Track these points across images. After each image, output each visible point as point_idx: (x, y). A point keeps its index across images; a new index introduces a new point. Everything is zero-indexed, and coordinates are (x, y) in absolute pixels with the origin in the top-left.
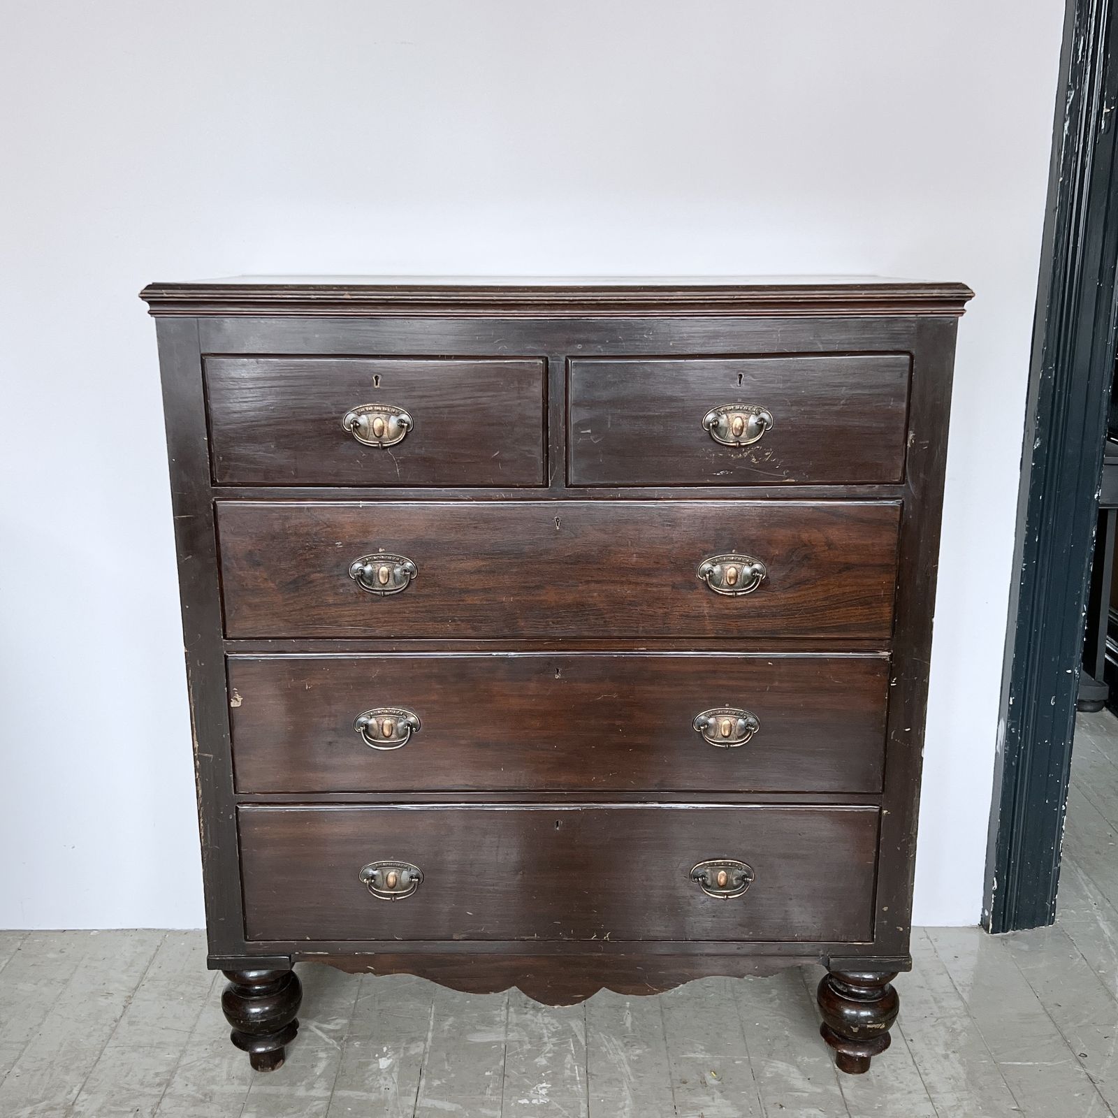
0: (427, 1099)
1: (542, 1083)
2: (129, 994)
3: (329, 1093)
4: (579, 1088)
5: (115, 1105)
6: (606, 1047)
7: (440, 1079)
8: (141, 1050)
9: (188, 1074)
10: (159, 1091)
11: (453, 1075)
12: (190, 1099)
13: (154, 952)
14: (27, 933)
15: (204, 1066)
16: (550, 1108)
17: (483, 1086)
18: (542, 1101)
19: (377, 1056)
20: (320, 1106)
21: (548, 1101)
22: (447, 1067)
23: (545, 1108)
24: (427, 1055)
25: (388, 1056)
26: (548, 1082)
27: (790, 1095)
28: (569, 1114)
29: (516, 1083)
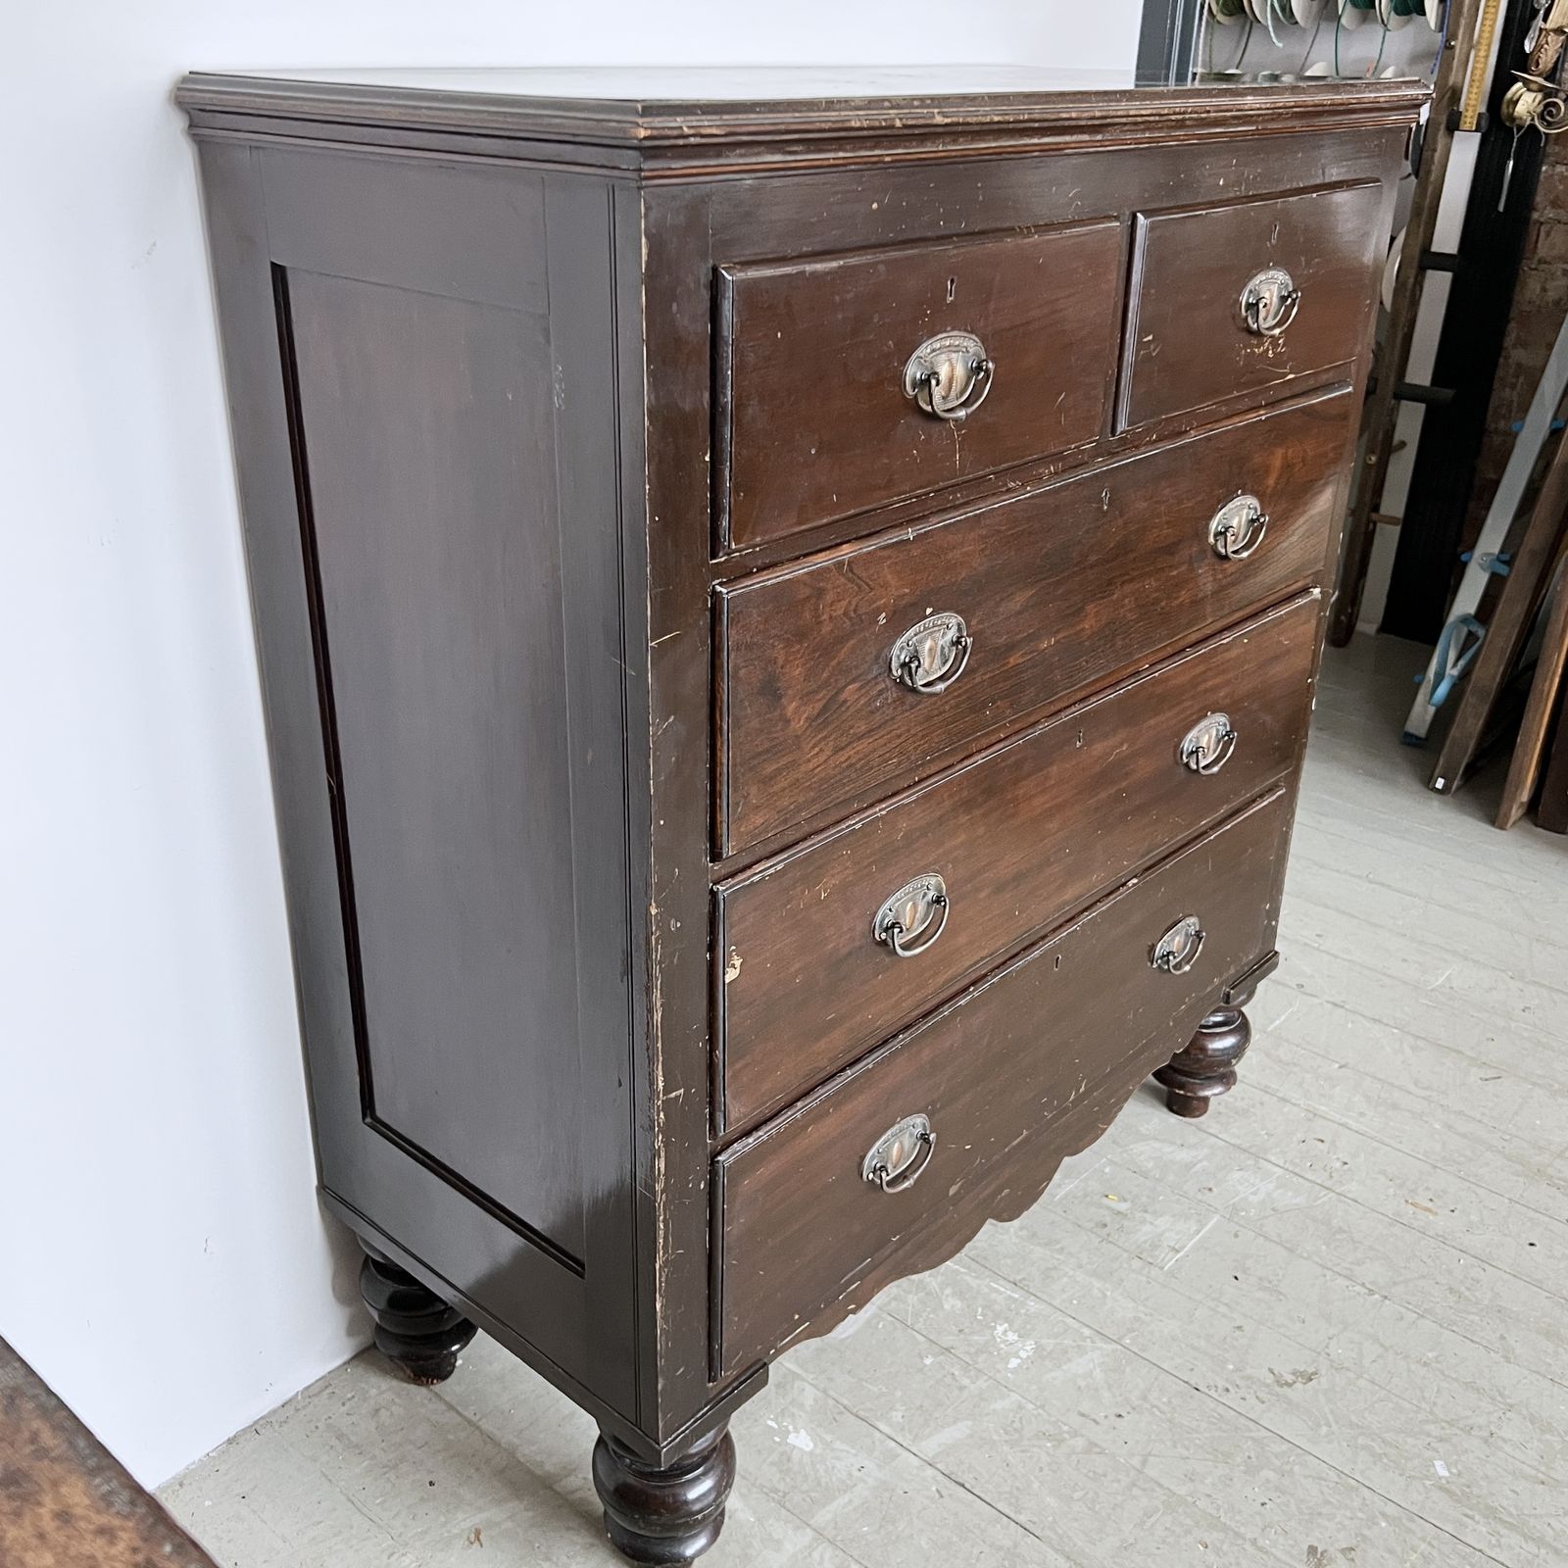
0: (924, 1443)
1: (994, 1328)
3: (808, 1530)
4: (1033, 1305)
7: (893, 1409)
11: (899, 1394)
16: (1048, 1350)
17: (948, 1380)
18: (1028, 1348)
19: (777, 1439)
20: (827, 1556)
21: (1033, 1343)
22: (875, 1389)
23: (1045, 1353)
24: (831, 1393)
25: (791, 1428)
26: (999, 1322)
27: (1195, 1173)
28: (1074, 1341)
29: (972, 1349)
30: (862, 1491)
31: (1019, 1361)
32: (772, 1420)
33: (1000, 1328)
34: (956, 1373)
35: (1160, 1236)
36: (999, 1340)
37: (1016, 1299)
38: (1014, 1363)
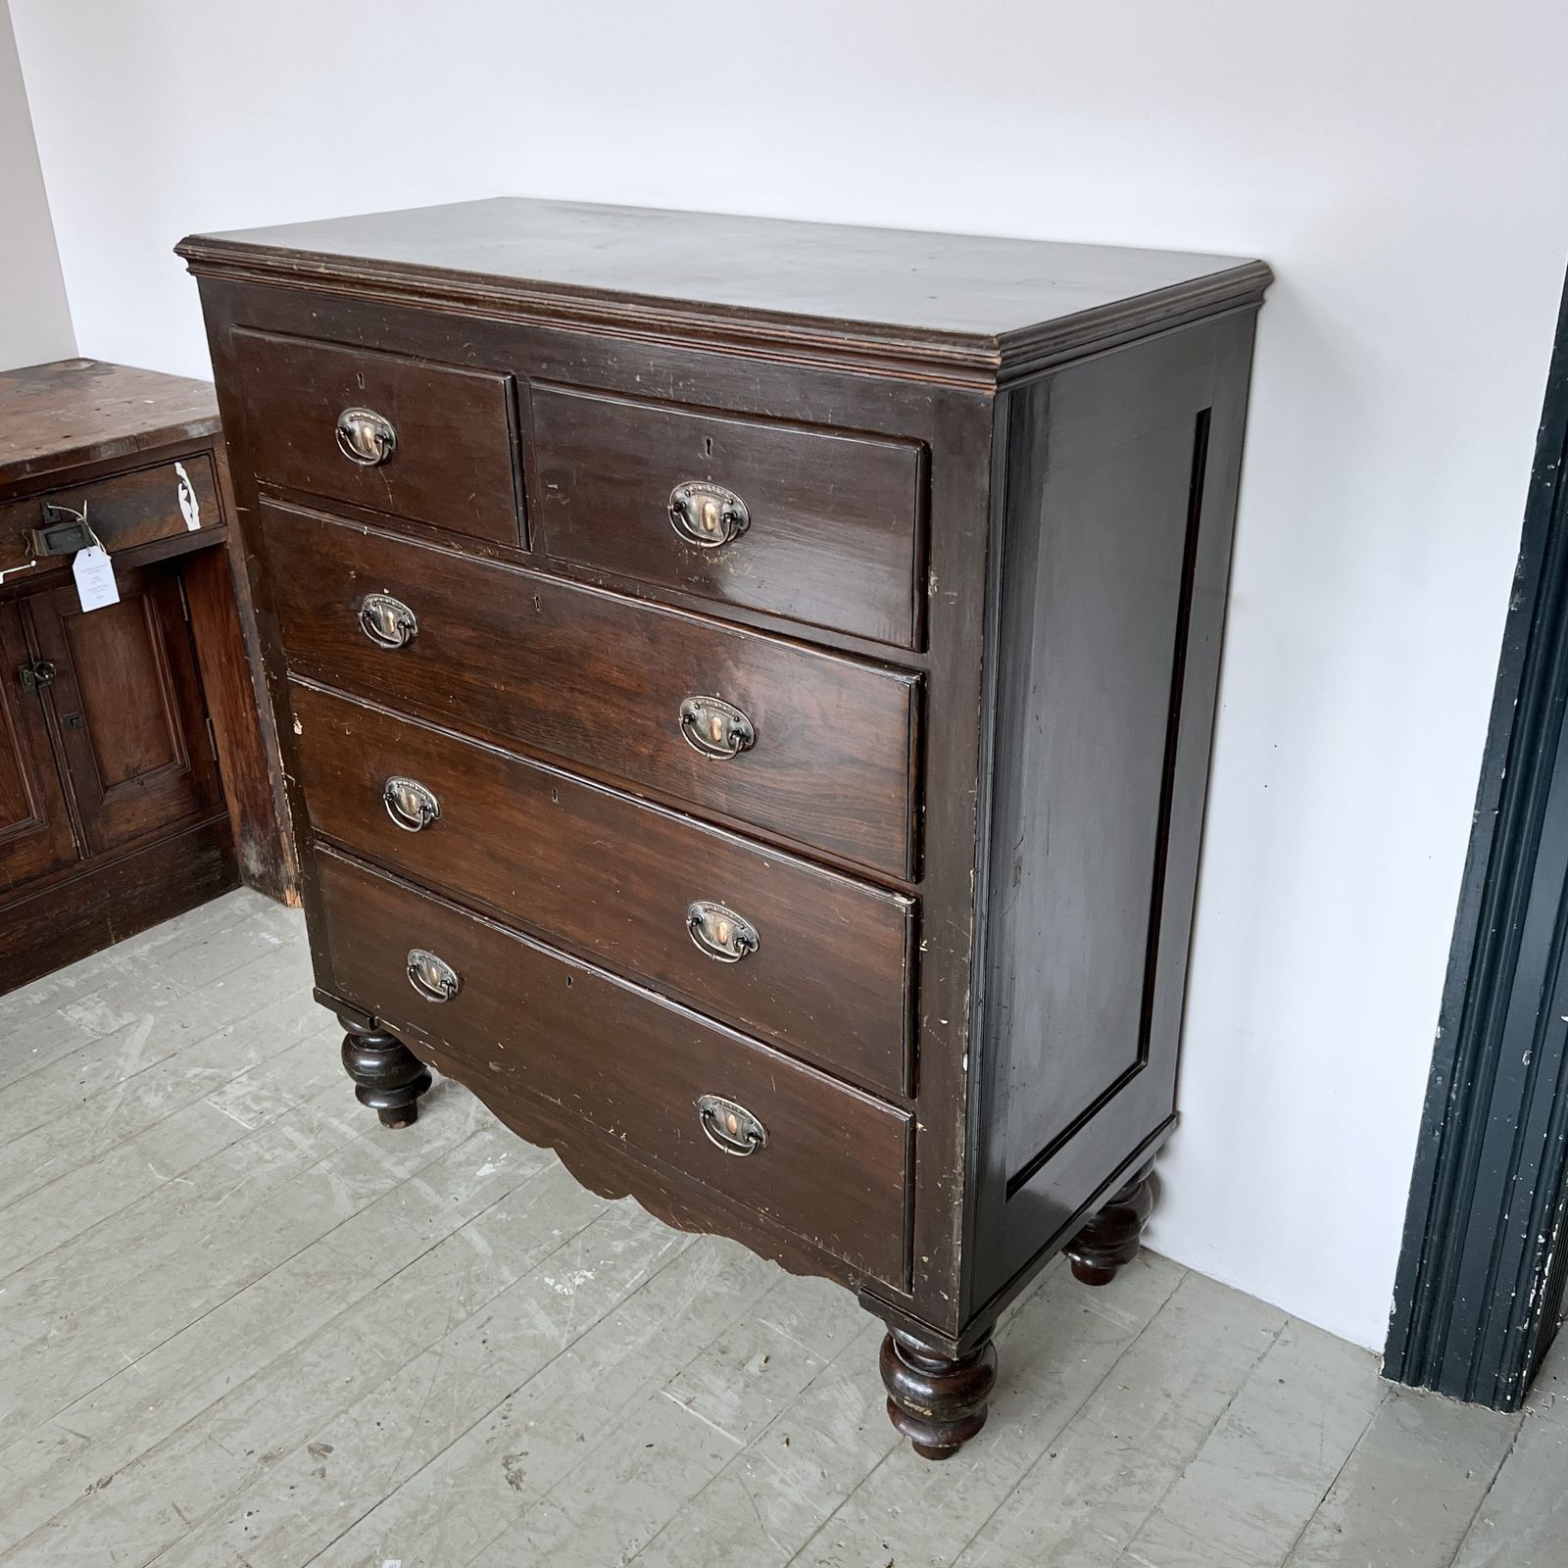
0: (473, 1229)
1: (589, 1270)
3: (408, 1177)
4: (616, 1296)
5: (253, 1099)
7: (509, 1214)
8: (328, 1055)
9: (332, 1097)
10: (295, 1103)
11: (524, 1216)
12: (306, 1122)
18: (565, 1290)
19: (489, 1159)
20: (386, 1186)
21: (572, 1293)
22: (529, 1205)
24: (529, 1182)
25: (498, 1164)
26: (596, 1273)
27: (813, 1433)
28: (571, 1319)
29: (566, 1257)
30: (436, 1200)
31: (551, 1284)
32: (507, 1154)
33: (589, 1274)
34: (542, 1248)
35: (711, 1394)
36: (576, 1273)
37: (624, 1286)
38: (550, 1282)
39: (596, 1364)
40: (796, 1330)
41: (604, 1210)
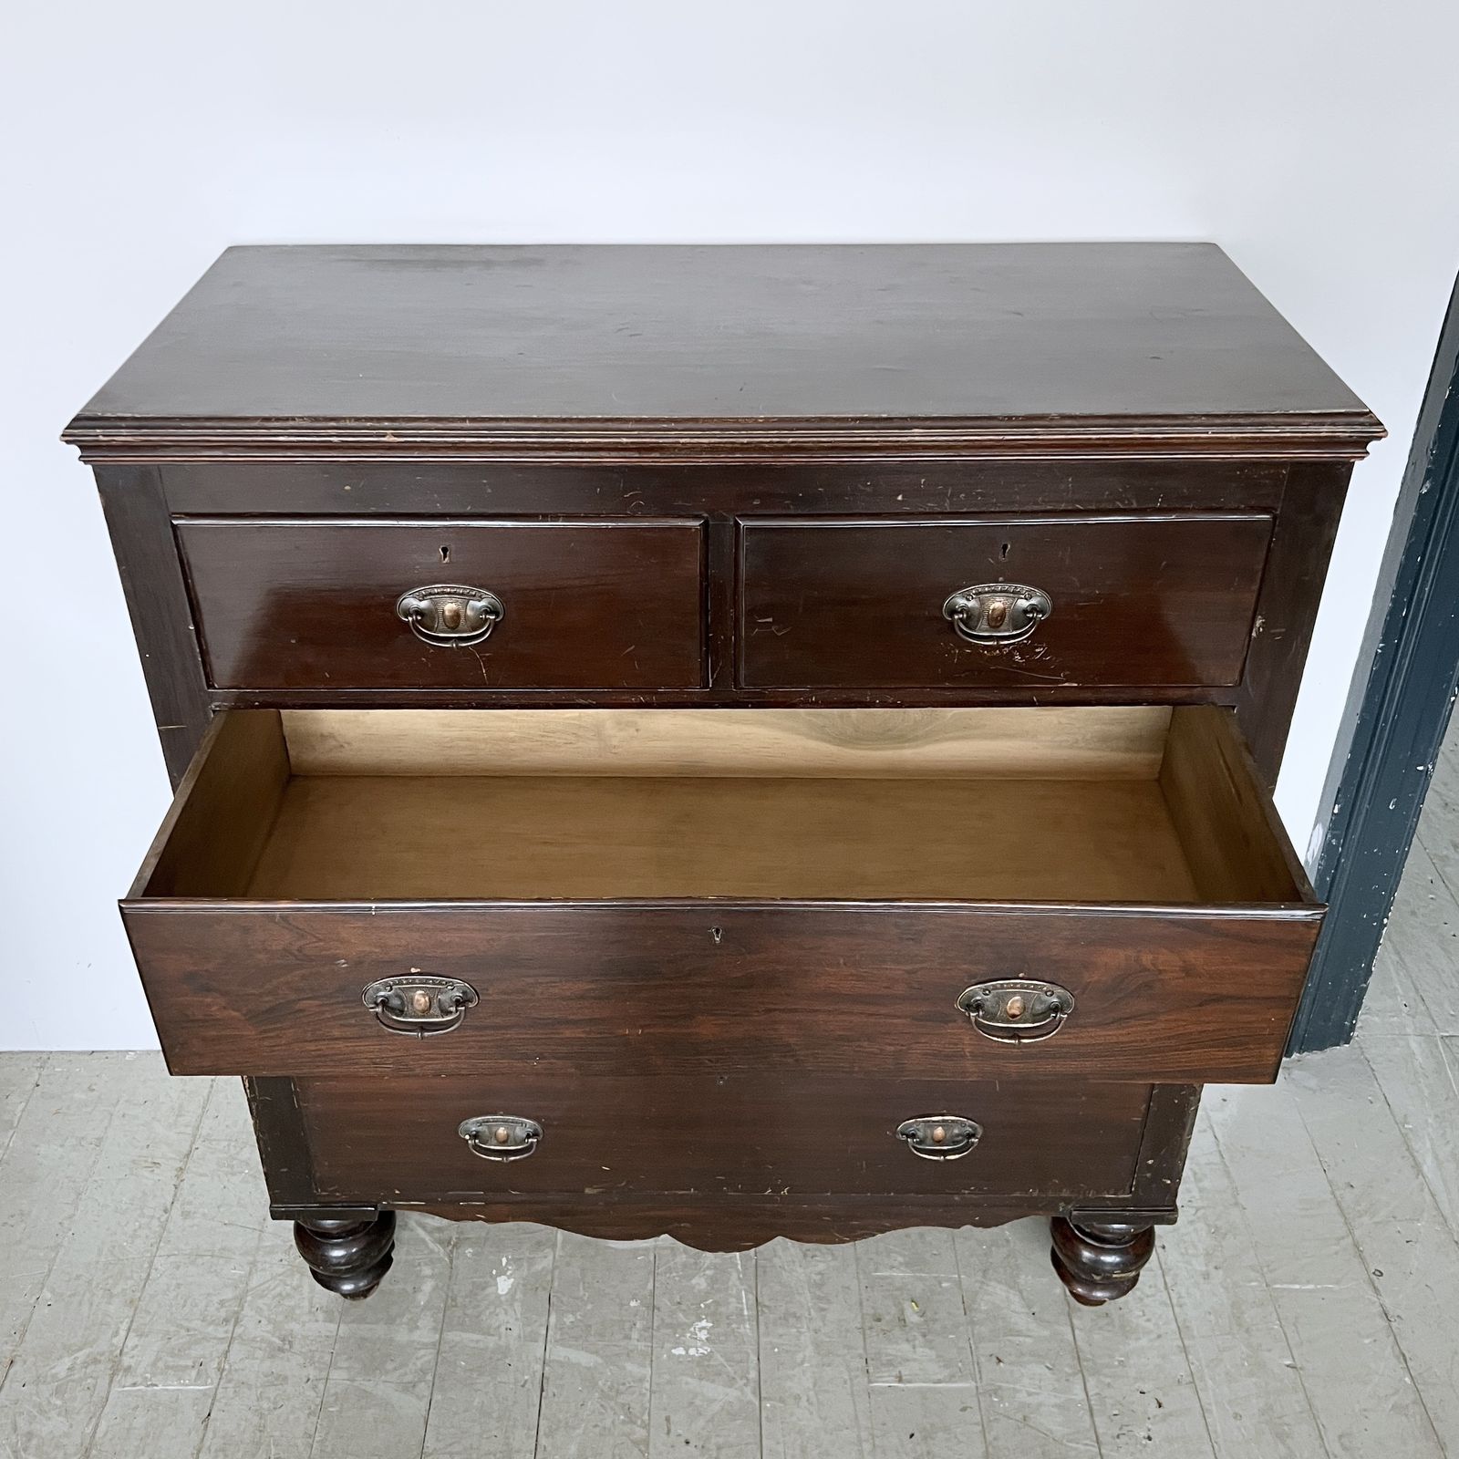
0: (559, 1348)
1: (701, 1320)
2: (181, 1165)
3: (437, 1336)
4: (747, 1328)
5: (172, 1355)
6: (780, 1258)
7: (573, 1313)
8: (200, 1261)
9: (260, 1302)
10: (226, 1332)
11: (590, 1307)
12: (264, 1345)
13: (207, 1091)
14: (45, 1057)
15: (278, 1289)
16: (712, 1363)
17: (627, 1325)
18: (701, 1350)
19: (494, 1272)
20: (426, 1359)
21: (709, 1350)
22: (582, 1293)
23: (706, 1363)
24: (557, 1272)
25: (509, 1273)
26: (709, 1318)
27: (1009, 1341)
28: (735, 1373)
29: (668, 1320)
30: (491, 1342)
31: (684, 1353)
32: (507, 1259)
33: (704, 1323)
34: (638, 1326)
35: (908, 1360)
36: (692, 1329)
37: (742, 1315)
38: (680, 1351)
39: (798, 1398)
40: (907, 1264)
41: (652, 1258)
